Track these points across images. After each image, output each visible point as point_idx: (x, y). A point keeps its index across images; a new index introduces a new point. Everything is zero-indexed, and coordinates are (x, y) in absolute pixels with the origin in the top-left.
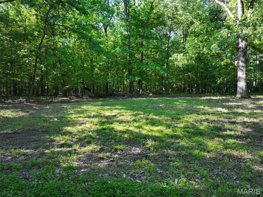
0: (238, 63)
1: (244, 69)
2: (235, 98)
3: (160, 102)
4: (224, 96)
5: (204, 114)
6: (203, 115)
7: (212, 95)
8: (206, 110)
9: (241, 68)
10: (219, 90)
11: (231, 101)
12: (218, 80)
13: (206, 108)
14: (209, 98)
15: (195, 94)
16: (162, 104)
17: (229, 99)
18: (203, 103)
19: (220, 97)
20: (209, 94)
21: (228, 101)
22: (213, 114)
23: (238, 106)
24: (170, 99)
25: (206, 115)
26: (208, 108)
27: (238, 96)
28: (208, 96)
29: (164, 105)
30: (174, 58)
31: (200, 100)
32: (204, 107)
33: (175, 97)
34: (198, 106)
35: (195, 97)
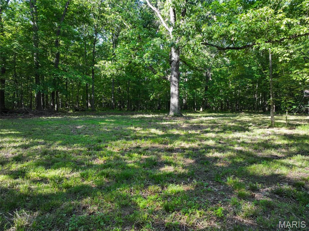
0: (171, 77)
1: (177, 85)
2: (168, 116)
3: (80, 121)
4: (157, 114)
5: (135, 138)
6: (133, 141)
7: (144, 113)
8: (137, 132)
9: (173, 83)
10: (152, 107)
11: (164, 120)
12: (151, 96)
13: (138, 129)
14: (141, 116)
15: (126, 111)
16: (81, 125)
17: (162, 117)
18: (135, 122)
19: (153, 115)
20: (141, 111)
21: (161, 120)
22: (146, 138)
23: (172, 125)
24: (95, 117)
25: (137, 140)
26: (140, 129)
27: (171, 114)
28: (140, 114)
29: (84, 126)
30: (101, 66)
31: (131, 118)
32: (136, 127)
33: (102, 115)
34: (129, 127)
35: (126, 115)
